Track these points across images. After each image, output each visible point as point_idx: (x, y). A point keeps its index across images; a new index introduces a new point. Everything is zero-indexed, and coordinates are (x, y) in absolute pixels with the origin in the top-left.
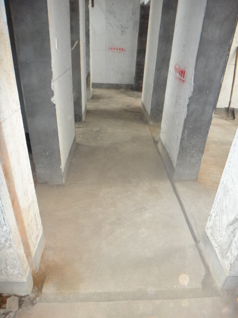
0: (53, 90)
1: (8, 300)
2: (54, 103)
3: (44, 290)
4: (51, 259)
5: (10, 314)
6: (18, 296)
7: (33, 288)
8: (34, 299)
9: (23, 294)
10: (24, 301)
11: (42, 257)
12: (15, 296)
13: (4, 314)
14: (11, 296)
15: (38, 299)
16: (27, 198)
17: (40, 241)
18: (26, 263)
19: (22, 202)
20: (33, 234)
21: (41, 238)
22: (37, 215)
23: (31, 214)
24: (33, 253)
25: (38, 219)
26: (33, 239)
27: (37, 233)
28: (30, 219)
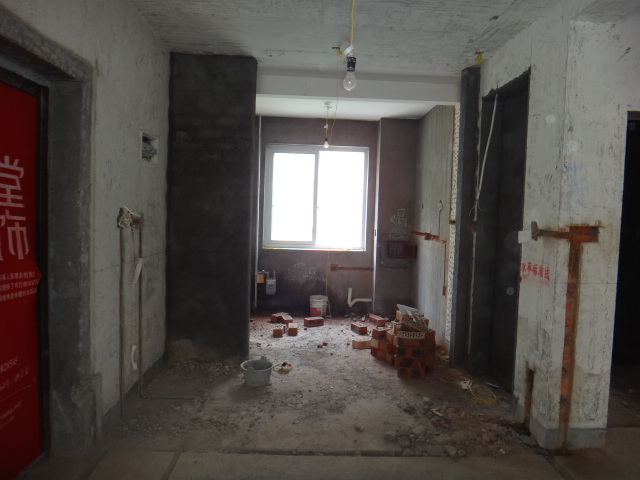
6: (537, 444)
9: (541, 444)
11: (587, 449)
12: (536, 442)
16: (591, 365)
17: (594, 429)
18: (556, 414)
19: (580, 360)
20: (583, 405)
21: (598, 429)
22: (601, 397)
23: (592, 384)
24: (574, 424)
25: (601, 402)
26: (581, 411)
27: (592, 416)
28: (586, 387)
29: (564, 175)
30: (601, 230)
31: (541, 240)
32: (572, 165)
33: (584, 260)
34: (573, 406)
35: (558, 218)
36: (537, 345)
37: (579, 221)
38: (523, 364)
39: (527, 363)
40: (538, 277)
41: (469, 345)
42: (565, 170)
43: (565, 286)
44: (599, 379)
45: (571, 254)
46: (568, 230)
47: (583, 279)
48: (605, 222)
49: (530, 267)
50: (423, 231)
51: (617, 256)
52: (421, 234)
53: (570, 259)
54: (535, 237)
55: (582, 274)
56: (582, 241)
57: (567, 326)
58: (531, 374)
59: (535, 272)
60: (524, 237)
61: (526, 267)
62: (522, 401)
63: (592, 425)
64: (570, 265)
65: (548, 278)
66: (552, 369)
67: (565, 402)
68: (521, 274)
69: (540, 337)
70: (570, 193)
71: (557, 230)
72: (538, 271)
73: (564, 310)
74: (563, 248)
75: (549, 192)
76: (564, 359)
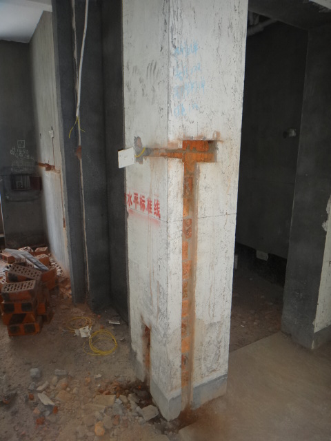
0: (328, 212)
1: (151, 406)
2: (325, 230)
3: (182, 431)
4: (216, 413)
5: (141, 418)
6: (160, 413)
7: (175, 419)
8: (169, 430)
9: (164, 415)
10: (160, 421)
11: (211, 402)
12: (159, 410)
13: (138, 413)
14: (155, 406)
15: (171, 433)
16: (211, 313)
17: (216, 380)
18: (178, 381)
19: (200, 311)
20: (205, 359)
21: (219, 378)
22: (222, 344)
23: (213, 335)
24: (197, 382)
25: (222, 350)
26: (203, 365)
27: (214, 367)
28: (207, 339)
29: (173, 60)
30: (219, 146)
31: (147, 162)
32: (183, 45)
33: (200, 188)
34: (195, 364)
35: (167, 127)
36: (151, 299)
37: (193, 133)
38: (138, 317)
39: (142, 317)
40: (146, 212)
41: (88, 281)
42: (173, 50)
43: (180, 224)
44: (220, 327)
45: (185, 180)
46: (180, 146)
47: (200, 212)
48: (223, 136)
49: (136, 199)
50: (43, 162)
51: (237, 179)
52: (43, 165)
53: (185, 187)
54: (139, 159)
55: (199, 205)
56: (198, 161)
57: (184, 274)
58: (147, 332)
59: (143, 206)
60: (125, 158)
61: (133, 199)
62: (140, 358)
63: (215, 376)
64: (184, 195)
65: (158, 214)
66: (170, 332)
67: (186, 361)
68: (128, 208)
69: (154, 290)
70: (182, 89)
71: (166, 146)
72: (146, 204)
73: (181, 256)
74: (175, 171)
75: (154, 91)
76: (183, 314)
